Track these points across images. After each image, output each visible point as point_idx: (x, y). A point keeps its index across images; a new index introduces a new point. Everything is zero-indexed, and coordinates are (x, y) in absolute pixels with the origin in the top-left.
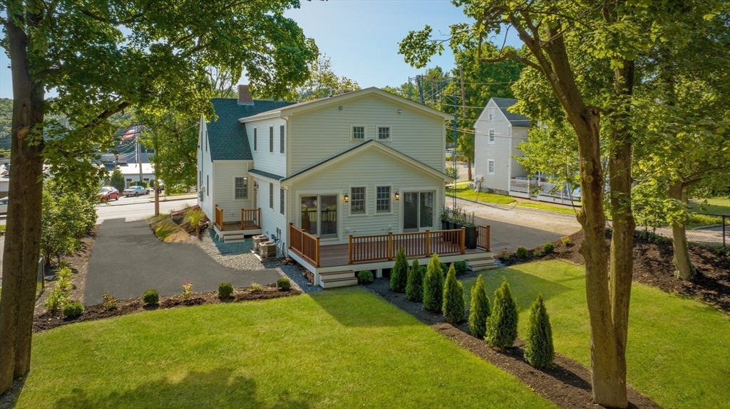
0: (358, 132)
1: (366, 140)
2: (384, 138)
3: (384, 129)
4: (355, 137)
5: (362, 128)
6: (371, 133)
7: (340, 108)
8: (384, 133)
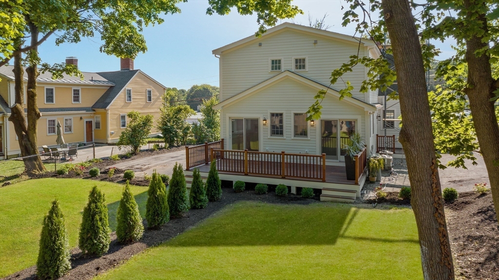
0: (276, 65)
1: (283, 71)
2: (300, 68)
3: (300, 60)
4: (273, 69)
5: (280, 61)
6: (288, 64)
7: (260, 45)
8: (300, 64)
